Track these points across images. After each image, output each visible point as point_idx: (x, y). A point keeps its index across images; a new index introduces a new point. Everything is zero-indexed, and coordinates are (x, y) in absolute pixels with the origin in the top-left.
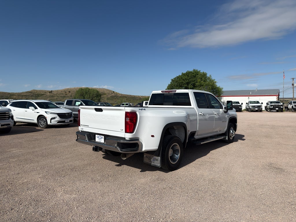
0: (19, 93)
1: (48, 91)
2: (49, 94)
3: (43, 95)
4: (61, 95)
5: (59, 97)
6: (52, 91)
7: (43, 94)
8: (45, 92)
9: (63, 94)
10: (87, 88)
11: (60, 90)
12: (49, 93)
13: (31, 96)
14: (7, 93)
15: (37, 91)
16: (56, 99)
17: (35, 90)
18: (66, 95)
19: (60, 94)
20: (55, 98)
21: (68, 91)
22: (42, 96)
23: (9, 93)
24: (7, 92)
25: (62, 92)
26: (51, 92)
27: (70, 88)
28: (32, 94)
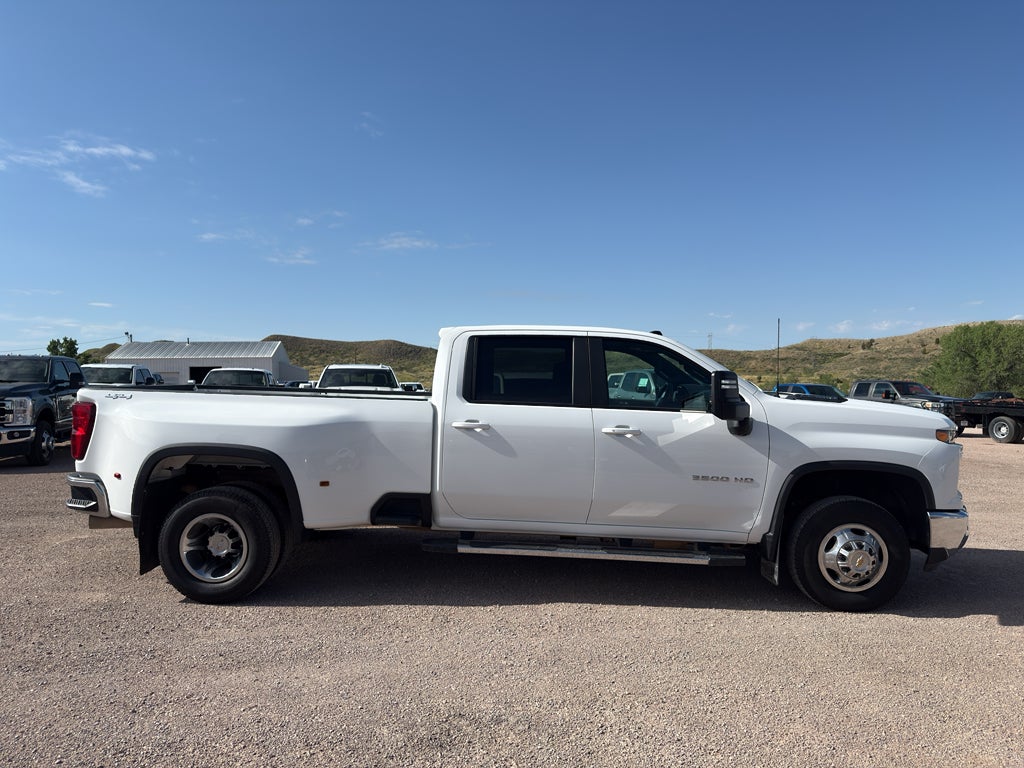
0: (765, 352)
1: (858, 342)
2: (862, 351)
3: (842, 355)
4: (904, 356)
5: (898, 361)
6: (872, 341)
7: (840, 351)
8: (849, 345)
9: (911, 351)
10: (992, 323)
11: (902, 337)
12: (863, 348)
13: (803, 360)
14: (732, 352)
15: (822, 342)
16: (886, 368)
17: (816, 341)
18: (924, 352)
19: (902, 351)
20: (883, 364)
21: (935, 338)
22: (838, 359)
23: (738, 353)
24: (734, 350)
25: (908, 342)
26: (869, 345)
27: (942, 326)
28: (805, 354)
